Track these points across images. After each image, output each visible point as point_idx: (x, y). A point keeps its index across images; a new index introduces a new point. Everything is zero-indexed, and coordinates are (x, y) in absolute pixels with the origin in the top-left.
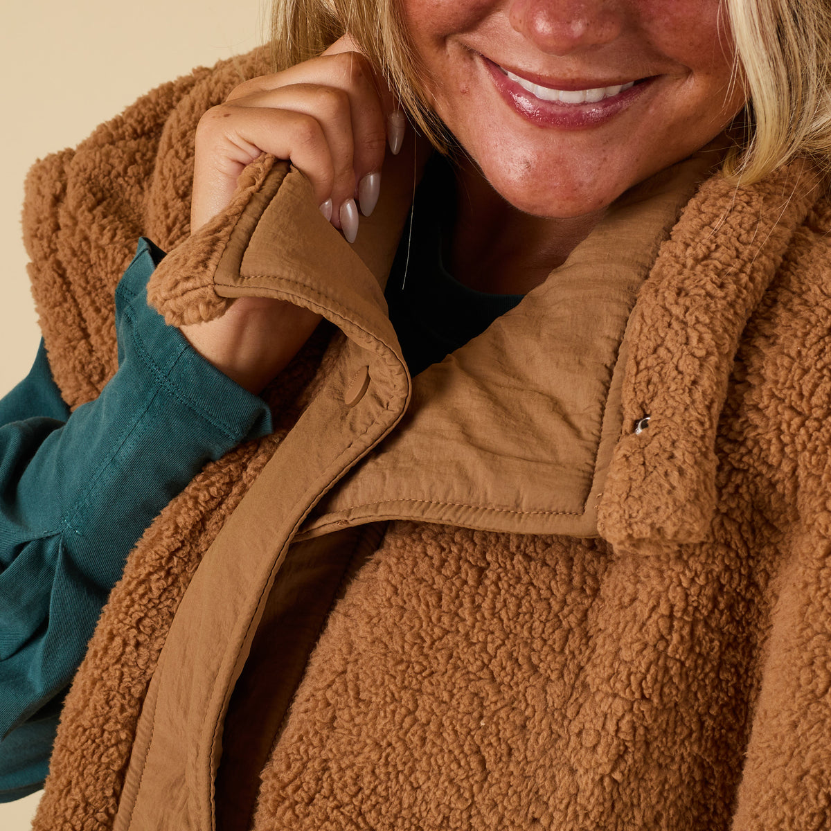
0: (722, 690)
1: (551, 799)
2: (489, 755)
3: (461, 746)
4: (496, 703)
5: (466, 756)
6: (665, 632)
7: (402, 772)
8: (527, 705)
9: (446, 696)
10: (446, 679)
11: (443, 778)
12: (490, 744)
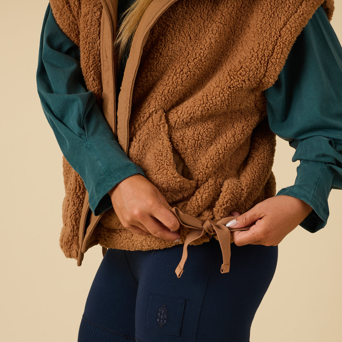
0: (239, 25)
1: (206, 44)
2: (192, 36)
3: (185, 35)
4: (193, 26)
5: (186, 37)
6: (232, 11)
7: (169, 41)
8: (200, 26)
9: (181, 24)
10: (181, 21)
11: (180, 41)
12: (192, 34)
